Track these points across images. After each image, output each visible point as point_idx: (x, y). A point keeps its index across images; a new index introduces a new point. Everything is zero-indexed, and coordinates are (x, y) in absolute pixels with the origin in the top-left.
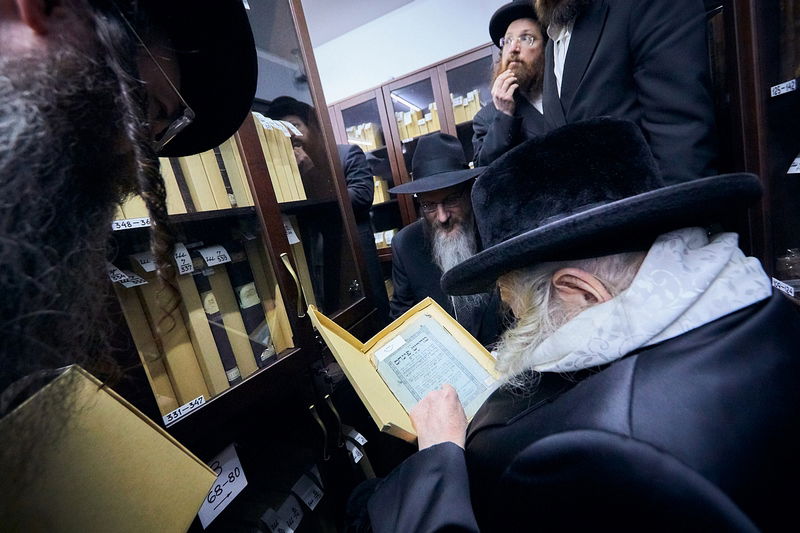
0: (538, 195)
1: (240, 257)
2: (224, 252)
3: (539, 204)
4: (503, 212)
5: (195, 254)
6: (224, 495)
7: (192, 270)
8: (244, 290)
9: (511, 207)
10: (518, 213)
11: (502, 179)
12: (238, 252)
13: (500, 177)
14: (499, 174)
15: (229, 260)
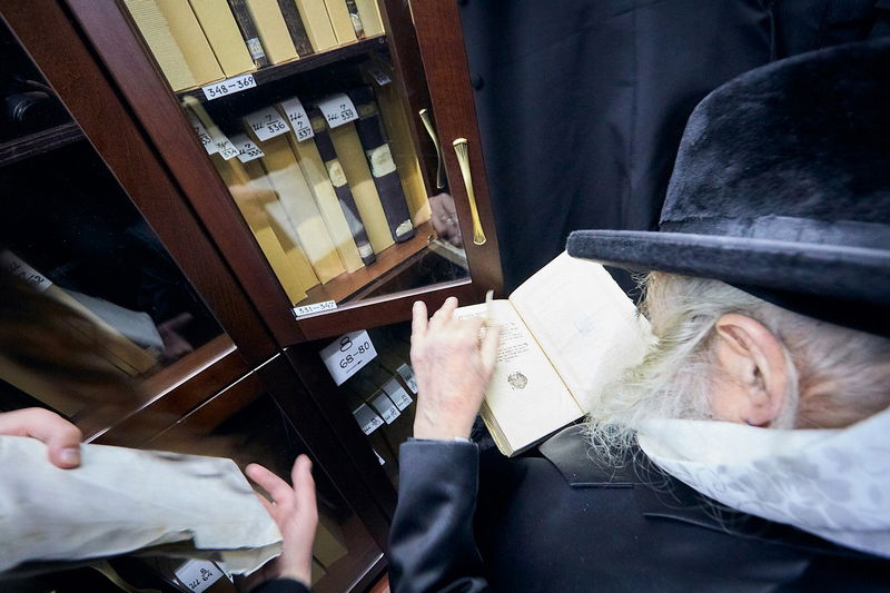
0: (787, 168)
1: (369, 110)
2: (349, 105)
3: (779, 184)
4: (710, 173)
5: (313, 113)
6: (355, 362)
7: (312, 135)
8: (376, 155)
9: (729, 169)
10: (733, 184)
11: (745, 112)
12: (367, 103)
13: (743, 106)
14: (746, 100)
15: (356, 116)
